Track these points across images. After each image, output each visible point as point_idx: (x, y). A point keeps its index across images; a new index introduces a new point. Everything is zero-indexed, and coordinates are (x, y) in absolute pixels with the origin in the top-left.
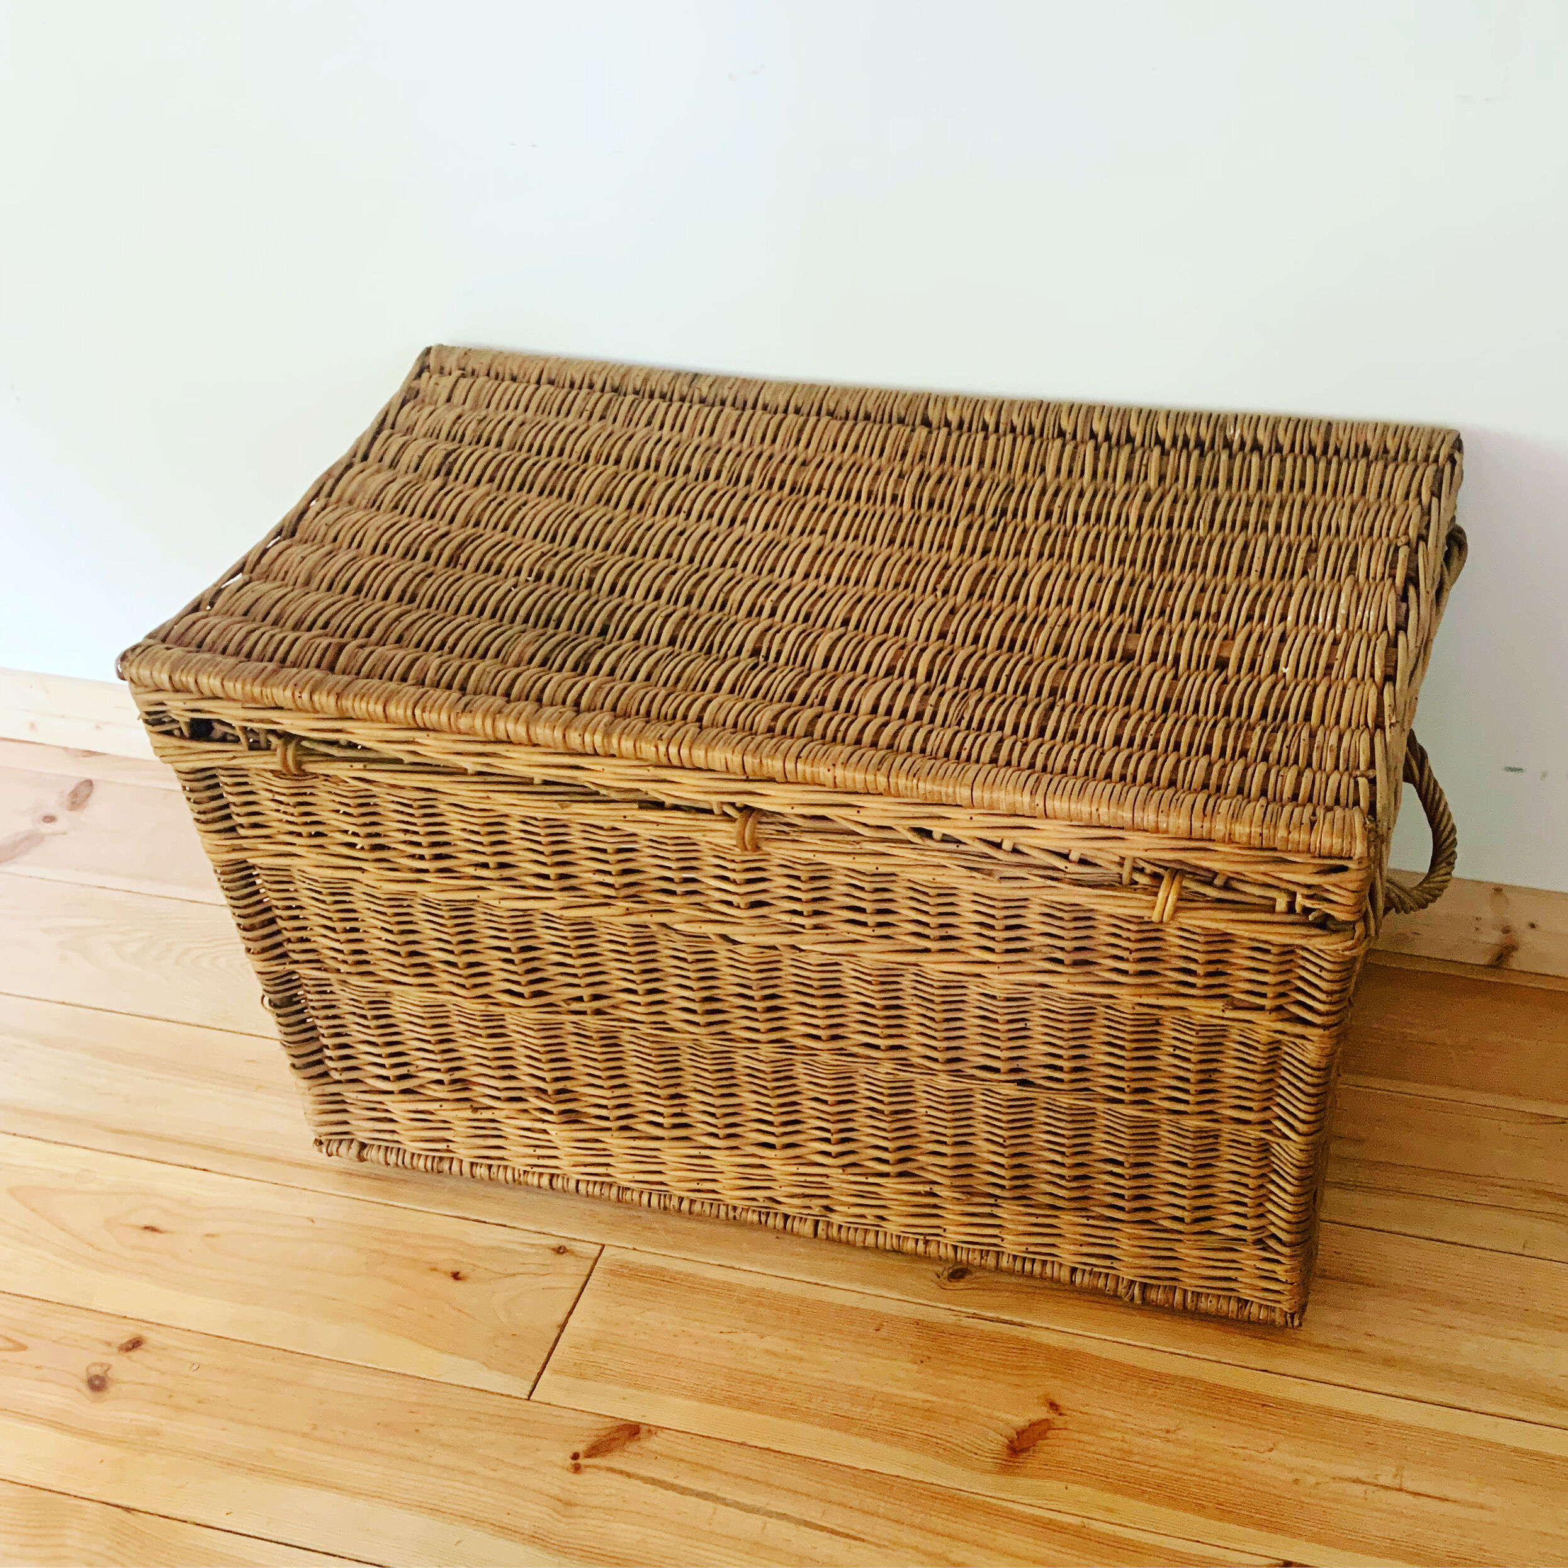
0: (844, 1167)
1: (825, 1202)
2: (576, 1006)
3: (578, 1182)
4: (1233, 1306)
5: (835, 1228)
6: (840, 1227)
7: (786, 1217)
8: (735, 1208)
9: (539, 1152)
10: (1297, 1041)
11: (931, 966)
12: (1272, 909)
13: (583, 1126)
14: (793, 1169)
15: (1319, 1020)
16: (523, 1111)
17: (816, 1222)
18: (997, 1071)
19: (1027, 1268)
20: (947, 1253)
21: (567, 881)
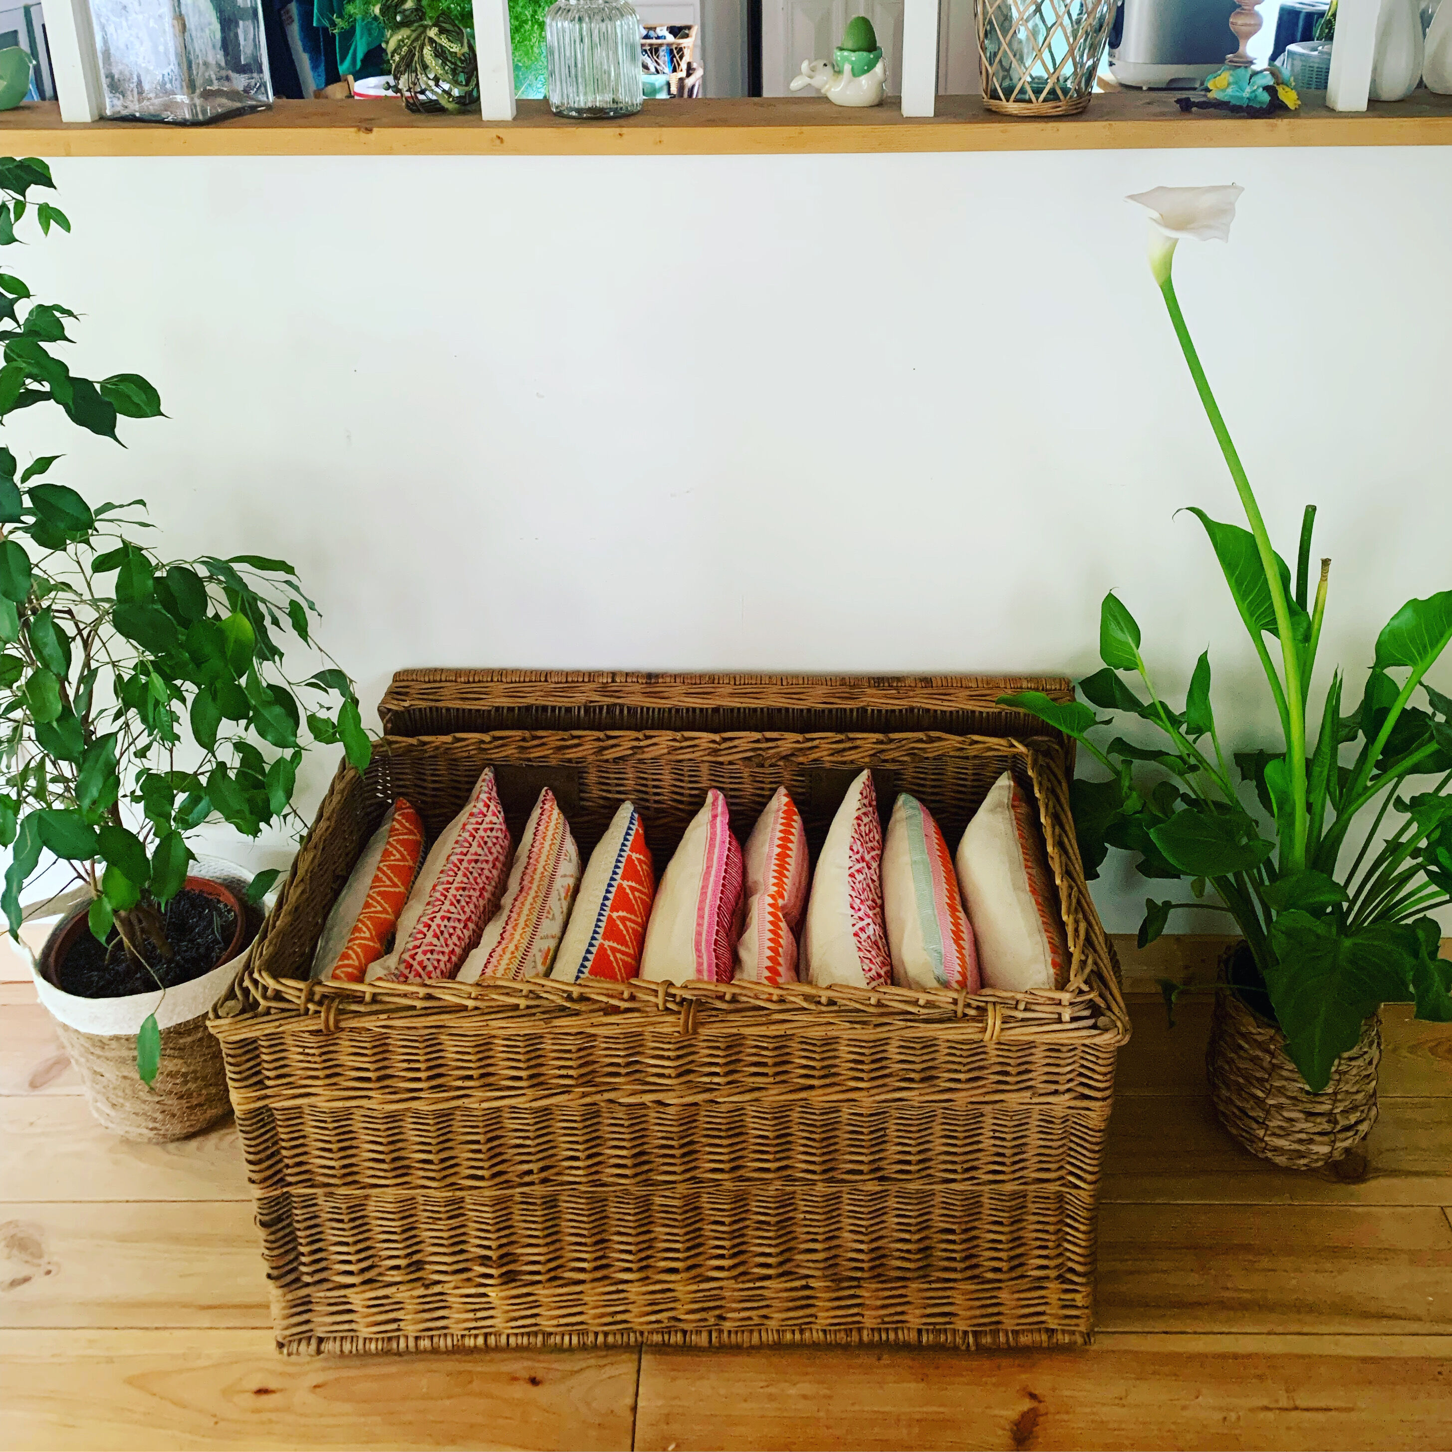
0: (736, 1277)
1: (717, 1312)
2: (527, 1179)
3: (508, 1336)
4: (1044, 1336)
5: (726, 1334)
6: (730, 1332)
8: (642, 1333)
9: (480, 1314)
10: (1082, 1112)
11: (817, 1098)
12: (1060, 1021)
13: (519, 1283)
14: (694, 1287)
15: (1099, 1095)
16: (469, 1280)
17: (710, 1332)
18: (861, 1172)
19: (884, 1335)
20: (818, 1336)
21: (536, 1079)
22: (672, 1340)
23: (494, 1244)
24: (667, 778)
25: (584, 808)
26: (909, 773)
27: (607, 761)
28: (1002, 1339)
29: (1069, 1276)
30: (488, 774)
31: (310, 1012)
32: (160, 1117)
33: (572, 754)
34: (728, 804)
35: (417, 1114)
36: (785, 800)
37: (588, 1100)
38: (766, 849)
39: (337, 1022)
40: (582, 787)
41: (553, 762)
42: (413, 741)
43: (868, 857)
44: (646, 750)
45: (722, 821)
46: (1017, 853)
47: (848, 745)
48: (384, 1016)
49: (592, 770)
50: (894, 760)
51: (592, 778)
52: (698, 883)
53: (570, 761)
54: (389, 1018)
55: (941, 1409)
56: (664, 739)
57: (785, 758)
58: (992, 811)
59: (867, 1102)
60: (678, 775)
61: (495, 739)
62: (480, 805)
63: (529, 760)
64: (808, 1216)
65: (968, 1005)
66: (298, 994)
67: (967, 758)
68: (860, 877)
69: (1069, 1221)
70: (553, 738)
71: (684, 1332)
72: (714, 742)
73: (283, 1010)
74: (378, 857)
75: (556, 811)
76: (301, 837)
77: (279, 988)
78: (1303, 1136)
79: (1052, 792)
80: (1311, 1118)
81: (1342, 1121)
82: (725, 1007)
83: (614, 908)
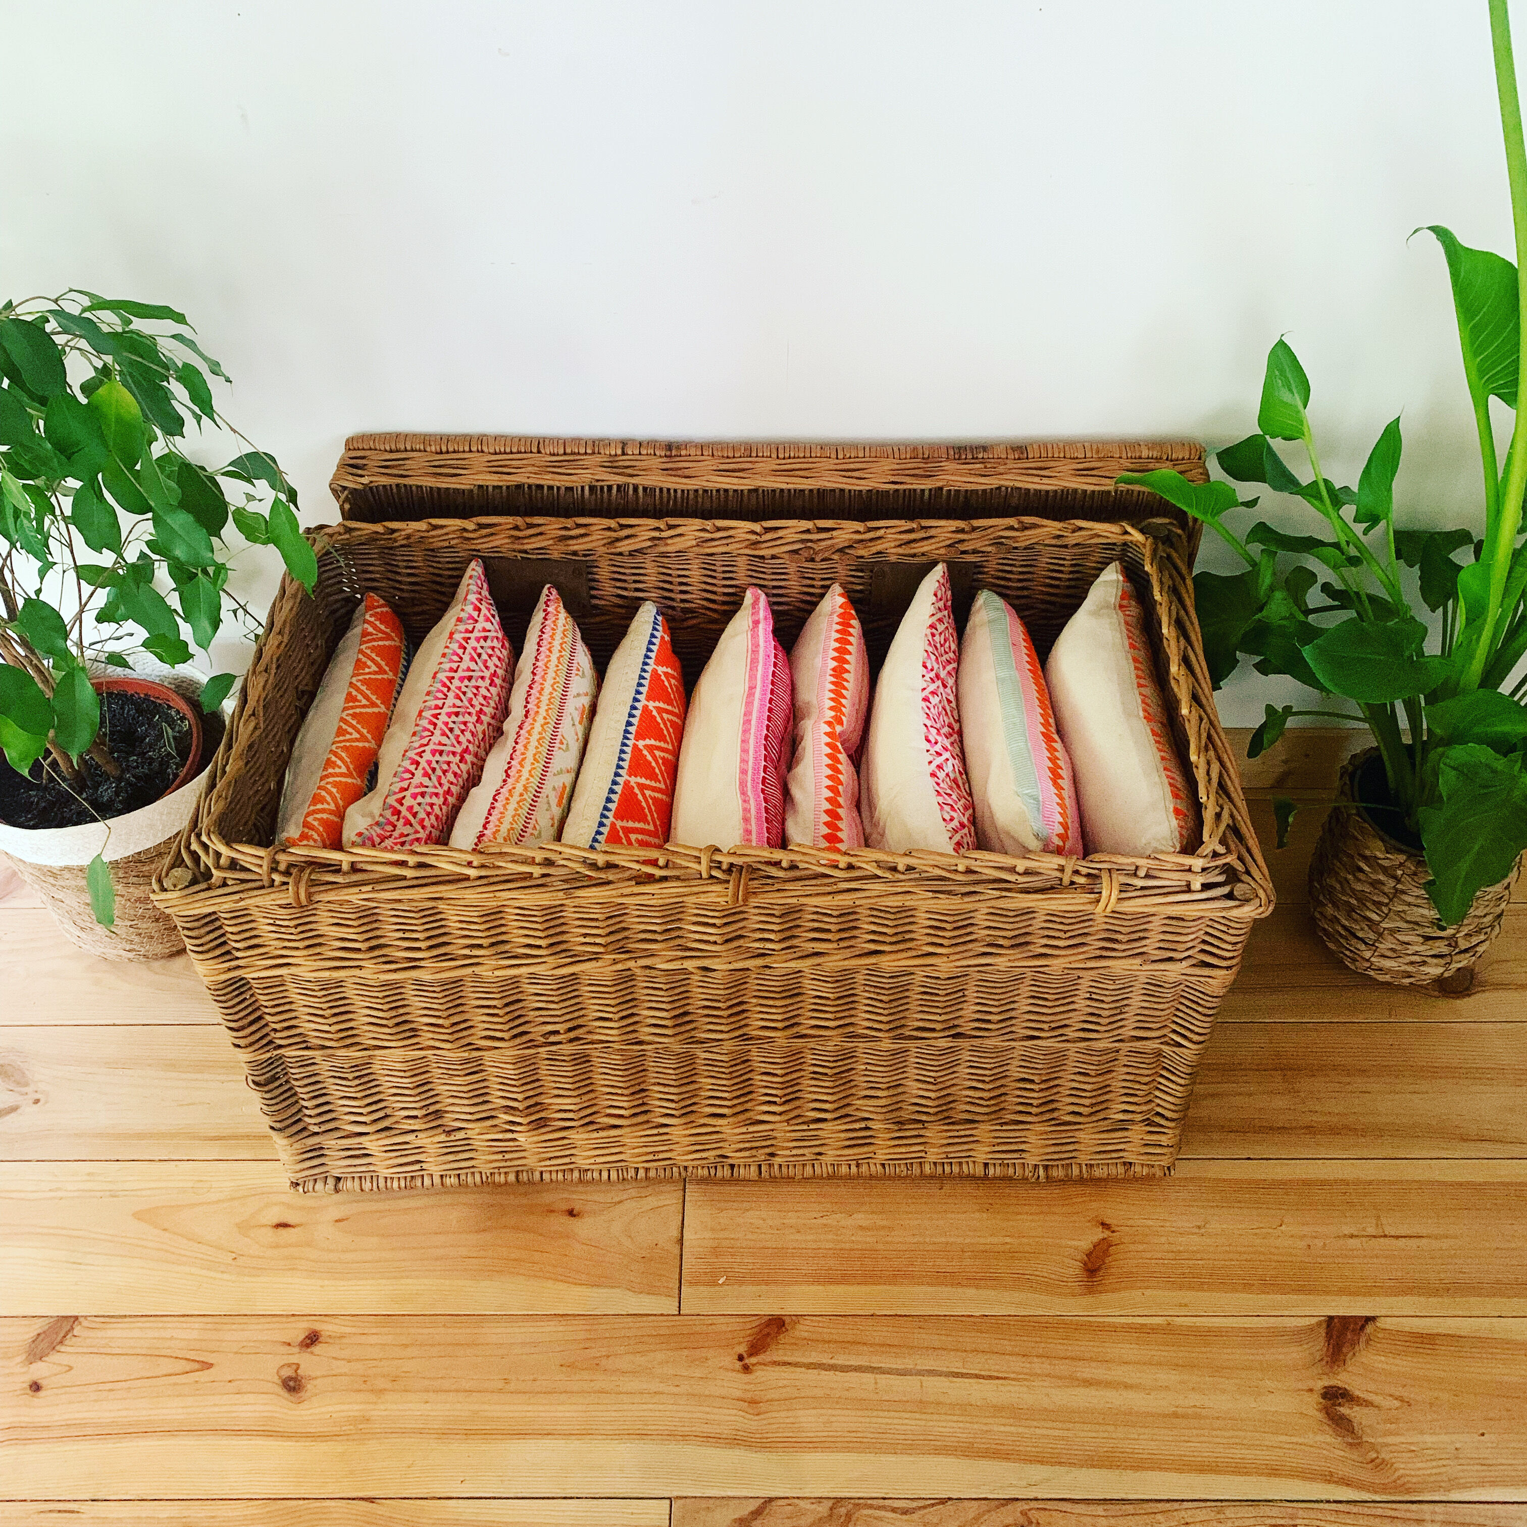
0: (787, 1121)
1: (768, 1150)
2: (553, 1039)
3: (541, 1173)
4: (1121, 1170)
5: (776, 1167)
6: (780, 1166)
7: (732, 1166)
8: (686, 1168)
9: (507, 1156)
10: (1202, 979)
11: (887, 963)
12: (1188, 889)
13: (550, 1129)
14: (743, 1129)
15: (1224, 964)
16: (494, 1126)
17: (760, 1167)
18: (933, 1030)
19: (947, 1169)
20: (876, 1169)
21: (558, 947)
22: (719, 1174)
23: (520, 1097)
24: (695, 574)
25: (596, 607)
26: (992, 566)
27: (621, 554)
28: (1076, 1171)
29: (1157, 1119)
30: (475, 570)
31: (276, 883)
32: (137, 939)
33: (576, 546)
34: (771, 604)
35: (418, 982)
36: (841, 600)
37: (620, 967)
38: (818, 662)
39: (309, 895)
40: (592, 582)
41: (556, 555)
42: (378, 528)
43: (943, 674)
44: (669, 541)
45: (765, 629)
46: (1128, 668)
47: (922, 534)
48: (369, 888)
49: (604, 563)
50: (975, 552)
51: (604, 572)
52: (739, 709)
53: (575, 553)
54: (373, 890)
55: (1008, 1240)
56: (691, 527)
57: (841, 550)
58: (1096, 613)
59: (947, 966)
60: (708, 569)
61: (481, 526)
62: (469, 609)
63: (525, 552)
64: (870, 1068)
65: (1076, 872)
66: (259, 862)
67: (1066, 546)
68: (935, 700)
69: (1163, 1073)
70: (552, 526)
72: (753, 532)
73: (243, 881)
74: (350, 669)
75: (563, 614)
76: (257, 636)
77: (234, 855)
78: (1417, 959)
79: (1175, 592)
80: (1430, 942)
81: (1463, 945)
82: (781, 874)
83: (639, 736)
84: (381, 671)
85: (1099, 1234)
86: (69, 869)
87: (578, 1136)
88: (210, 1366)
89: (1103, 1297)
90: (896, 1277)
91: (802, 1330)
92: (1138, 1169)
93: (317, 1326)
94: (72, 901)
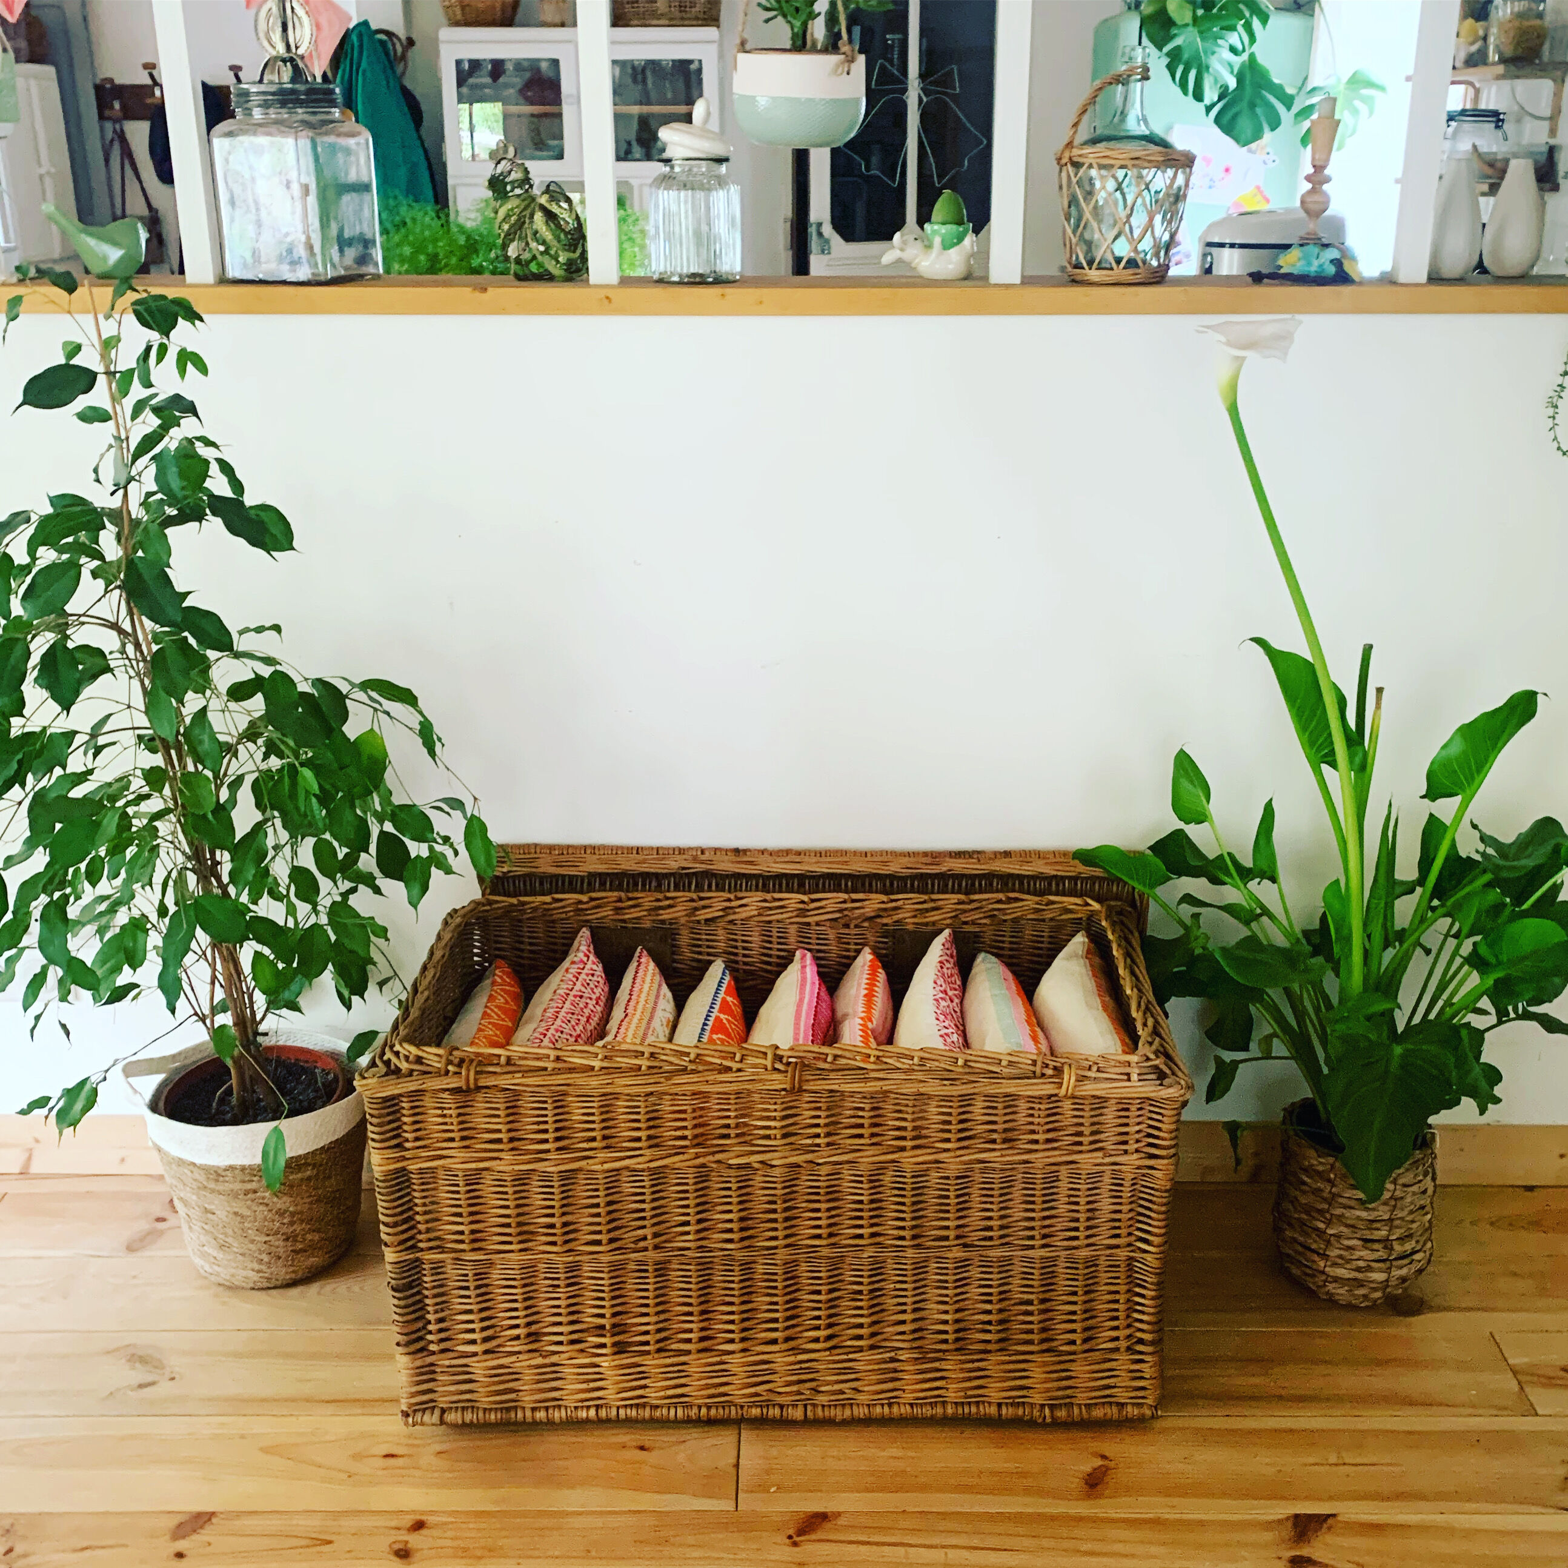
0: (830, 1349)
1: (813, 1385)
2: (640, 1245)
3: (618, 1408)
8: (742, 1407)
9: (591, 1385)
10: (1149, 1172)
11: (909, 1160)
12: (1129, 1080)
13: (629, 1354)
14: (792, 1359)
15: (1164, 1153)
16: (582, 1351)
17: (805, 1406)
18: (947, 1239)
19: (966, 1410)
20: (906, 1410)
21: (655, 1142)
22: (771, 1415)
23: (608, 1313)
24: (756, 939)
25: (675, 969)
26: (988, 936)
27: (698, 922)
28: (1076, 1412)
29: (1138, 1346)
30: (585, 932)
31: (450, 1073)
33: (665, 915)
34: (816, 959)
35: (543, 1177)
36: (871, 957)
37: (700, 1162)
38: (853, 991)
39: (476, 1081)
40: (675, 948)
41: (647, 925)
42: (514, 901)
43: (950, 993)
44: (736, 911)
45: (811, 972)
46: (1090, 984)
47: (932, 905)
48: (517, 1076)
49: (684, 932)
50: (973, 923)
51: (684, 939)
52: (792, 1009)
53: (663, 922)
54: (523, 1077)
55: (1019, 1465)
56: (753, 900)
57: (870, 919)
58: (1069, 958)
59: (953, 1165)
60: (767, 936)
61: (592, 899)
62: (581, 955)
63: (624, 921)
64: (898, 1286)
65: (1047, 1066)
66: (437, 1058)
67: (1043, 920)
68: (943, 1003)
69: (1137, 1290)
70: (647, 899)
71: (782, 1407)
72: (803, 902)
73: (424, 1072)
74: (485, 1000)
75: (652, 965)
76: (400, 1001)
77: (420, 1054)
78: (1361, 1264)
79: (1125, 940)
80: (1369, 1245)
81: (1398, 1248)
82: (826, 1066)
83: (712, 1032)
84: (507, 1002)
85: (1099, 1462)
86: (231, 1168)
87: (652, 1363)
88: (330, 1542)
89: (1102, 1502)
90: (924, 1488)
91: (842, 1521)
92: (1129, 1408)
93: (423, 1518)
94: (222, 1209)
